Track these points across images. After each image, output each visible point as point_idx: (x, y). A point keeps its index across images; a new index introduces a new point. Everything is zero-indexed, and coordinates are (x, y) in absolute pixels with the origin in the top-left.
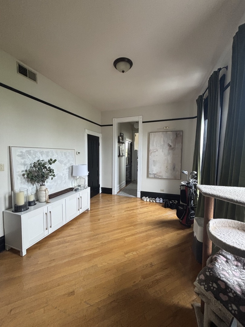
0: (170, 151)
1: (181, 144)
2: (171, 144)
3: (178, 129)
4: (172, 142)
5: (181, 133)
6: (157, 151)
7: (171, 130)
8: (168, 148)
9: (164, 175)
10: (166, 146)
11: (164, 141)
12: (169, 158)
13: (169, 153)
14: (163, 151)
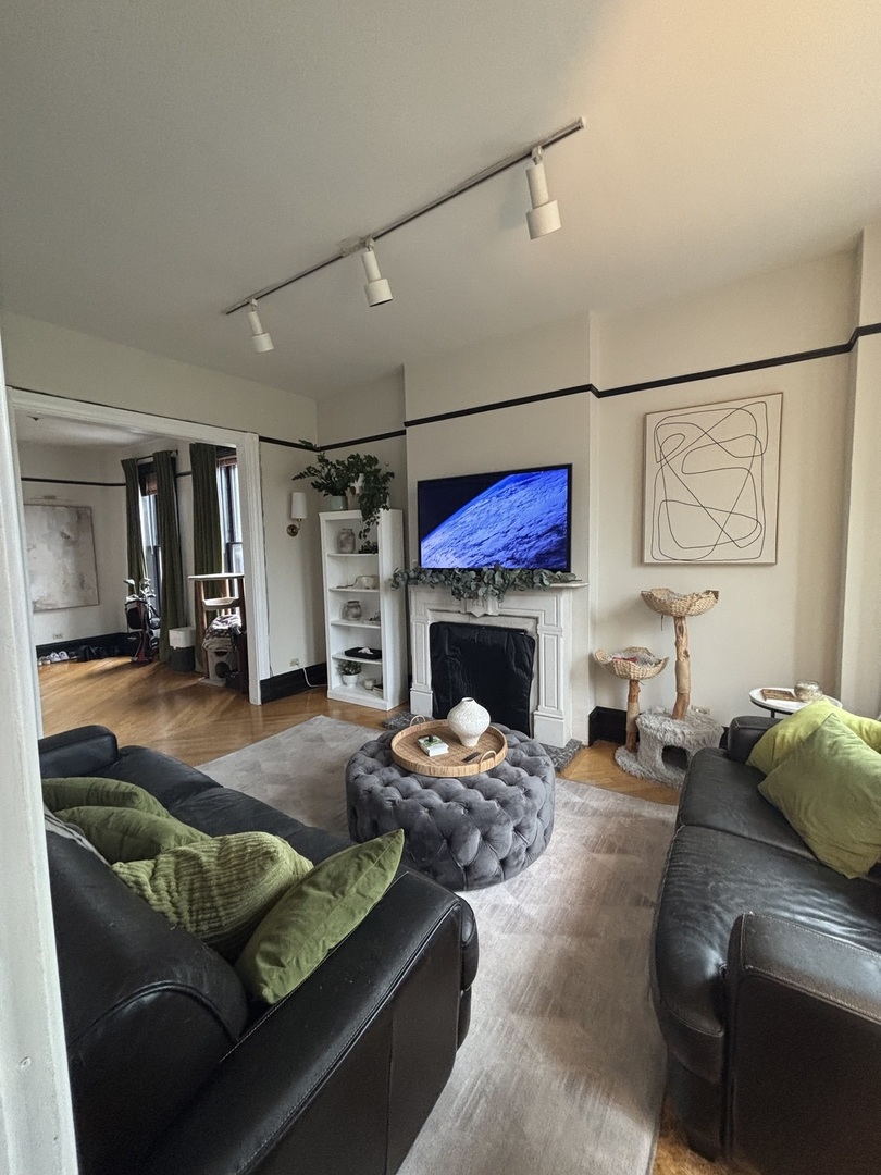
0: (67, 548)
1: (90, 534)
2: (68, 533)
3: (79, 503)
4: (70, 529)
5: (89, 512)
6: (34, 547)
7: (66, 504)
8: (61, 541)
9: (60, 600)
10: (57, 535)
11: (49, 527)
12: (68, 562)
13: (65, 553)
14: (49, 549)
